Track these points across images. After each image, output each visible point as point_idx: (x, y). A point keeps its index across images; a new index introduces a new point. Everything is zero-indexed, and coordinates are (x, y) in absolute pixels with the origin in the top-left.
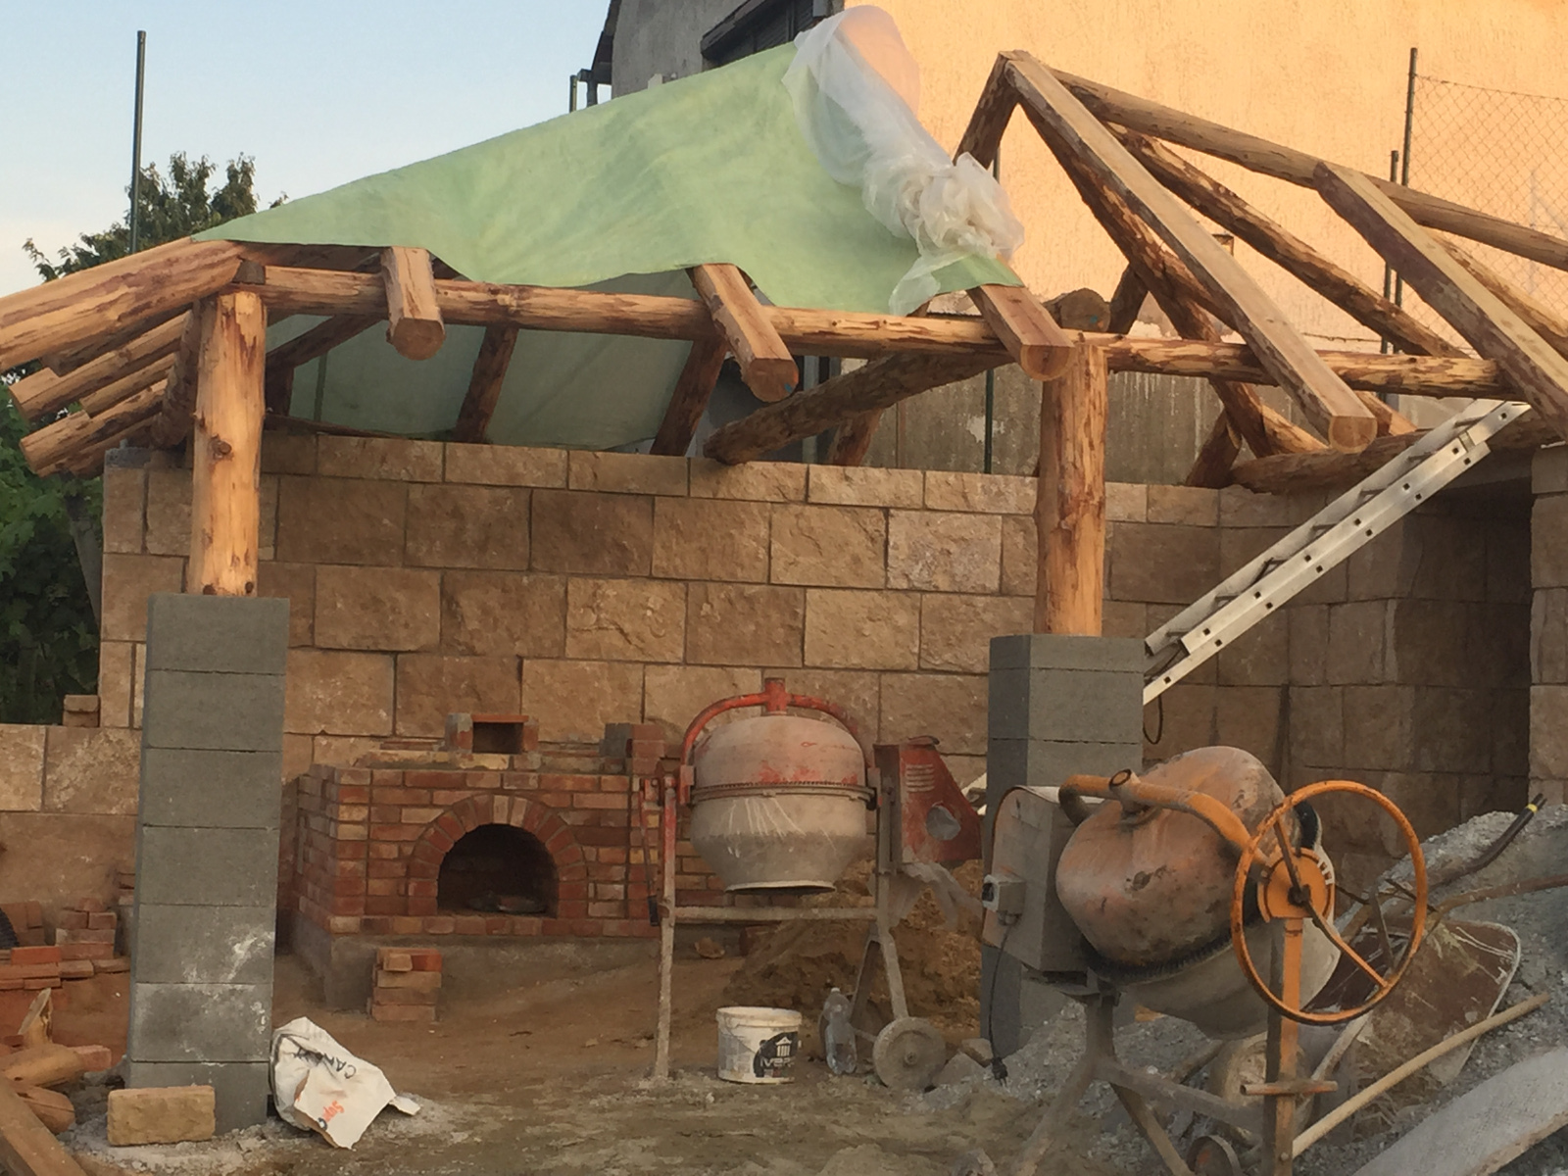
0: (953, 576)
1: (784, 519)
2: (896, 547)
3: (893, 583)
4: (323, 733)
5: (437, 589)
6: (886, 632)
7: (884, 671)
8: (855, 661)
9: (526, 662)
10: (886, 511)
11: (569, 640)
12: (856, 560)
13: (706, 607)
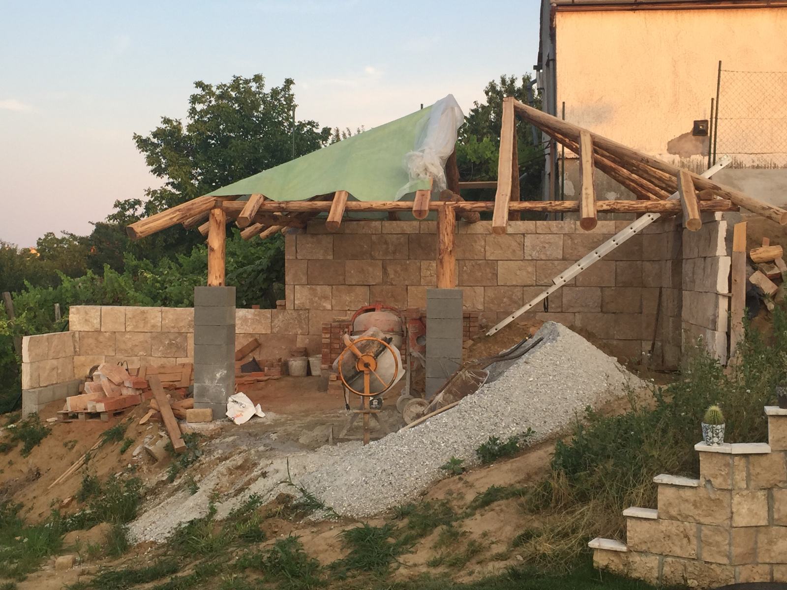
0: (546, 255)
1: (490, 239)
2: (527, 247)
3: (526, 258)
4: (349, 310)
5: (381, 266)
6: (524, 273)
7: (525, 286)
8: (514, 283)
9: (409, 287)
10: (524, 234)
11: (422, 280)
12: (514, 251)
13: (465, 268)
